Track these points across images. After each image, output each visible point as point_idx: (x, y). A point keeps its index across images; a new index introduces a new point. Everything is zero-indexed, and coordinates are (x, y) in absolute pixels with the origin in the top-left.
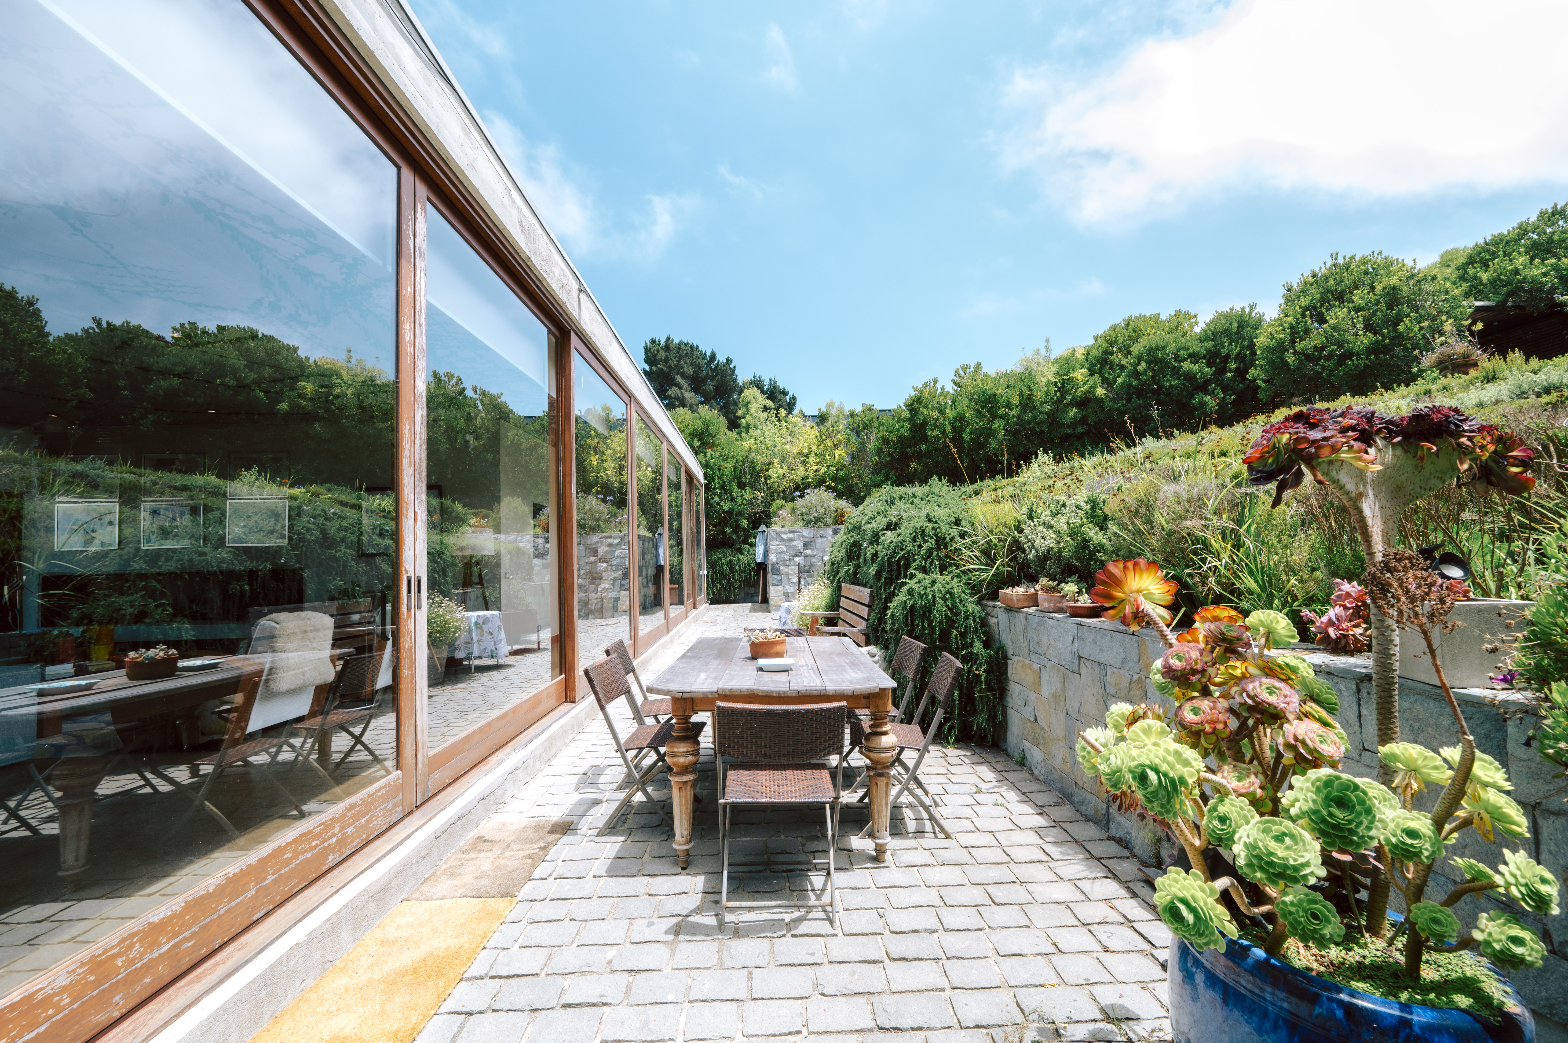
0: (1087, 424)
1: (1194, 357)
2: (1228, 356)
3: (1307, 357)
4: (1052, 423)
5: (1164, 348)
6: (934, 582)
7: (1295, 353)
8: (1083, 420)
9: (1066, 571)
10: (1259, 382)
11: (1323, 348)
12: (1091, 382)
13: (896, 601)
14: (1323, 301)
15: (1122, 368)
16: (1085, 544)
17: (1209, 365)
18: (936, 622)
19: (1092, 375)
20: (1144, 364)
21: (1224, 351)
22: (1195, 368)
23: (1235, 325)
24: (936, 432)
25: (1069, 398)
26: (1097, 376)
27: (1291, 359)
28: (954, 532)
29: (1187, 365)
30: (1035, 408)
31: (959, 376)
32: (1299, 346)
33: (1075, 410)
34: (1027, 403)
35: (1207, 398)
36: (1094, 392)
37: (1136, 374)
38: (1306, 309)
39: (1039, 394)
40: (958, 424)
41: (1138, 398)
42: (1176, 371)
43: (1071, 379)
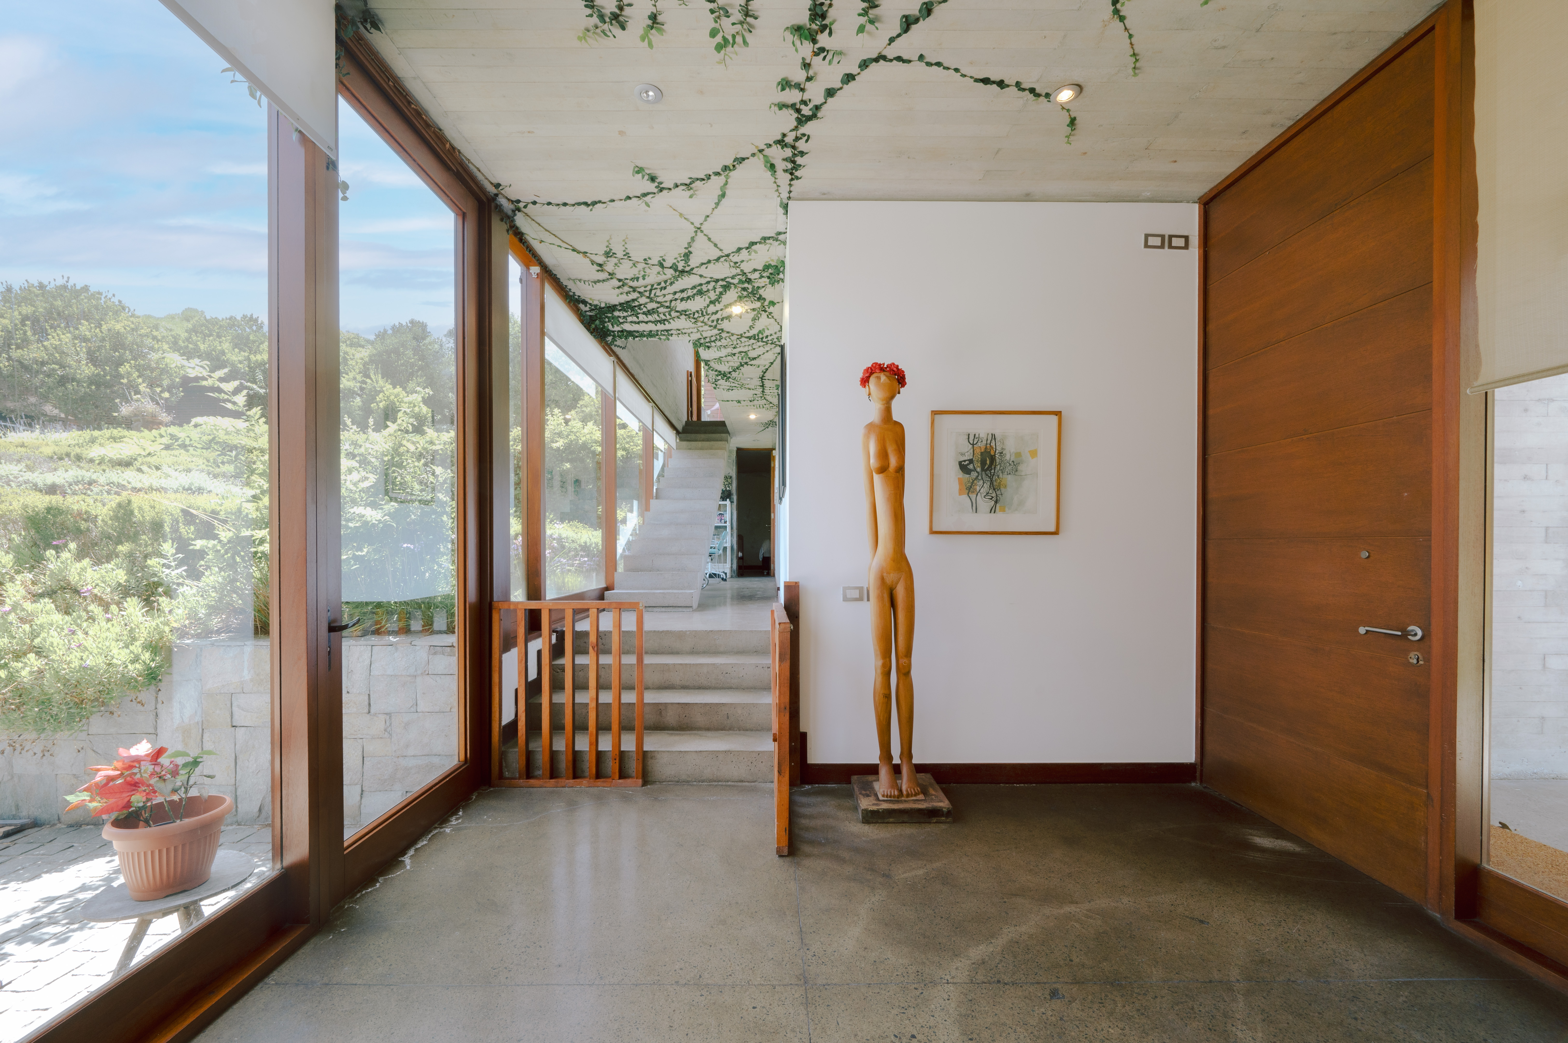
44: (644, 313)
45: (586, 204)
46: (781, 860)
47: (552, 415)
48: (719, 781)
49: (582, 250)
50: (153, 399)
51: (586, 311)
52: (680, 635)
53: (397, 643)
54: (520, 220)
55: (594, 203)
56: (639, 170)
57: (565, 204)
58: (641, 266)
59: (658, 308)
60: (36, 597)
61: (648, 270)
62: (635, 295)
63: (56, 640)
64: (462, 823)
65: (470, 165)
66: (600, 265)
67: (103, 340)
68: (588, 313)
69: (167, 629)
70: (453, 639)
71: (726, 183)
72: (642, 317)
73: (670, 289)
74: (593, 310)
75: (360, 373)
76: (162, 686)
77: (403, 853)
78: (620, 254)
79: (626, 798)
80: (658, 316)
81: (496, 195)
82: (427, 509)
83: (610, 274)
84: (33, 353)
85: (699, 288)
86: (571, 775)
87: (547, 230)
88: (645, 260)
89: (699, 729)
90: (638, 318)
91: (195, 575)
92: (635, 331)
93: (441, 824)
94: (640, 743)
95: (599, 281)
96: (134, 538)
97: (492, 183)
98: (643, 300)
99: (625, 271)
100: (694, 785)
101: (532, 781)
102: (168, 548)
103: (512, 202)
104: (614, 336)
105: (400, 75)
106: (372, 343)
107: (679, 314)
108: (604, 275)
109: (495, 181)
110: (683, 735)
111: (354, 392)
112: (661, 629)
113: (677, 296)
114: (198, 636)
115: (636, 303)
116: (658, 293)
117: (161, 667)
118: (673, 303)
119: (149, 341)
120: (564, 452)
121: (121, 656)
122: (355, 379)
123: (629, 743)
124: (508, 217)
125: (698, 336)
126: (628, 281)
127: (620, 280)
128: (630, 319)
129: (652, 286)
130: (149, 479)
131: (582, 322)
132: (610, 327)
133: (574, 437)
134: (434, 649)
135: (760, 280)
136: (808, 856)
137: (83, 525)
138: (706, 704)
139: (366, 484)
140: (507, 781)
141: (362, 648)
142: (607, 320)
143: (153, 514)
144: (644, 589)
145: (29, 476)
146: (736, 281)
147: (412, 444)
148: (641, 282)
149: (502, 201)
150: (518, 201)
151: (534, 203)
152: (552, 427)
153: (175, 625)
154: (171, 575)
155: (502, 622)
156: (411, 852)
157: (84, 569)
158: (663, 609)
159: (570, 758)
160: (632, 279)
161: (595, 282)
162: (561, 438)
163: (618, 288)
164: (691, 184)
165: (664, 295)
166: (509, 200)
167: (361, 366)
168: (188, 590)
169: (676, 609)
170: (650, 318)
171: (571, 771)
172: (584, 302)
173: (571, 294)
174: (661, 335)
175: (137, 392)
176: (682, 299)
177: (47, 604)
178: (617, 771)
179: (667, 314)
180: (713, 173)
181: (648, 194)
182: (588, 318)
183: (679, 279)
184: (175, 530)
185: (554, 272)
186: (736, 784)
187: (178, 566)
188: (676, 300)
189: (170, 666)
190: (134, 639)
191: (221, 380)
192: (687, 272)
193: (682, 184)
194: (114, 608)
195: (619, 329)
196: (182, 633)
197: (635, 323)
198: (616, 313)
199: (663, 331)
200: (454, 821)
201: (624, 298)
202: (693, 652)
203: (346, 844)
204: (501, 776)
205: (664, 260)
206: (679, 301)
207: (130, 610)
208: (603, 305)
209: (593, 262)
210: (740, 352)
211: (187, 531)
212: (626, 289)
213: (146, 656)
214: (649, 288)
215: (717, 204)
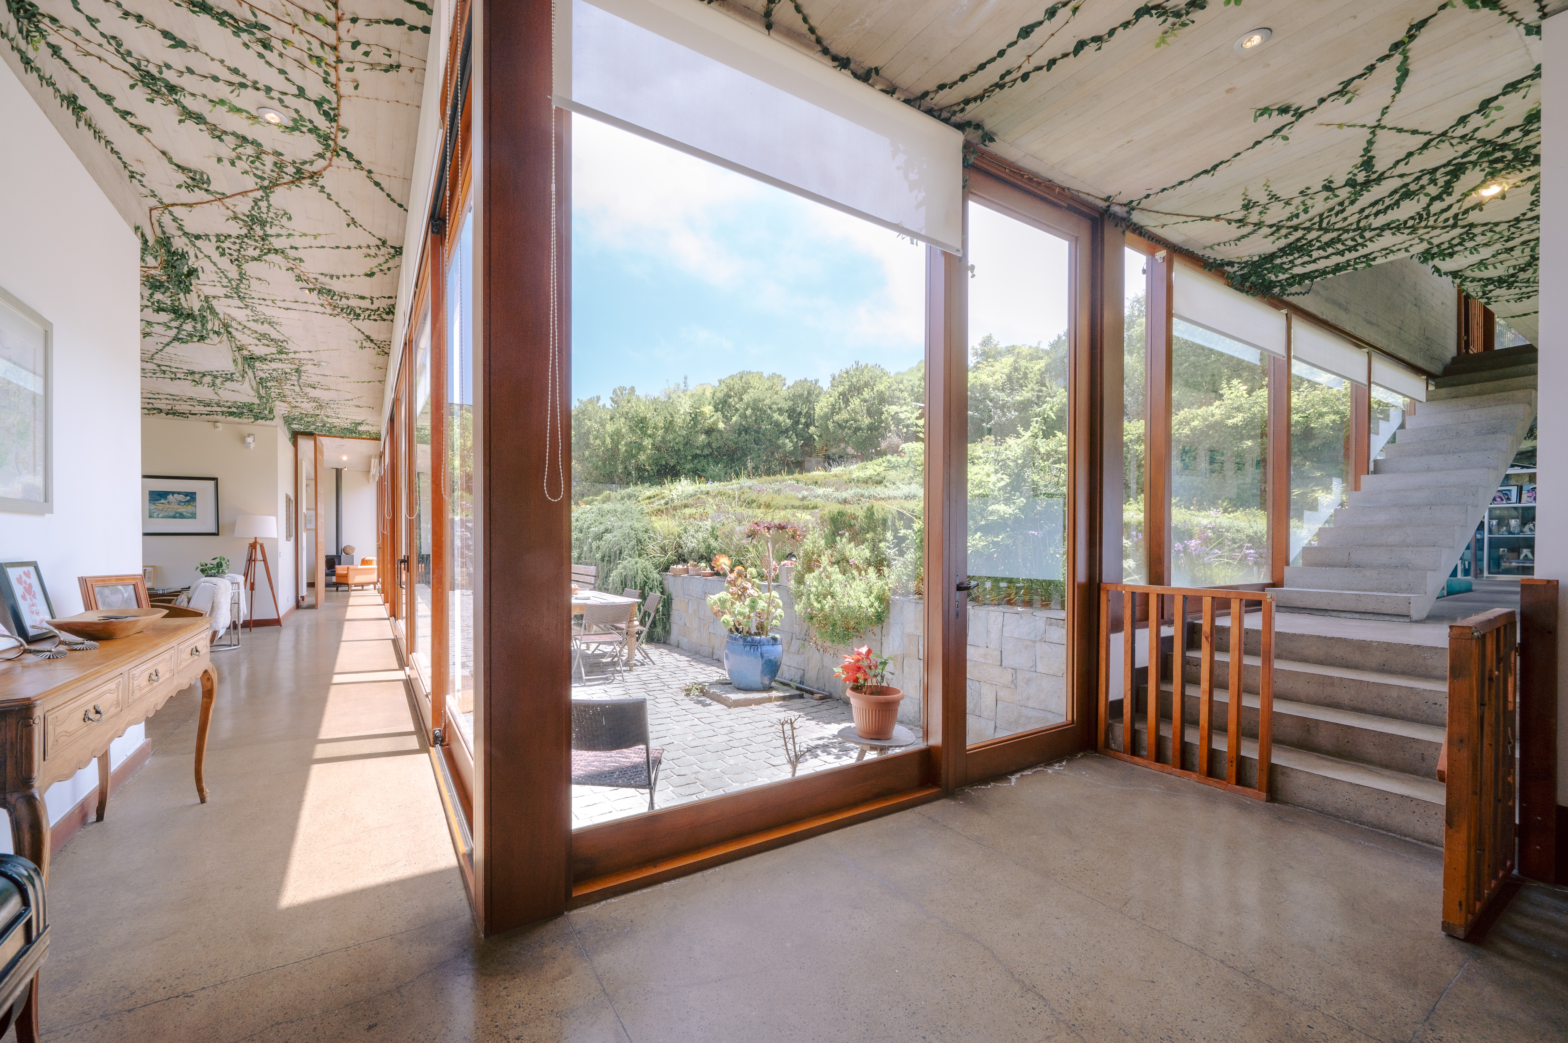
0: (711, 448)
1: (780, 411)
2: (800, 413)
3: (840, 426)
4: (686, 444)
5: (764, 400)
6: (636, 563)
7: (833, 422)
8: (709, 444)
9: (701, 558)
10: (815, 437)
11: (847, 421)
12: (715, 418)
13: (614, 573)
14: (850, 390)
15: (737, 410)
16: (708, 547)
17: (789, 417)
18: (638, 583)
19: (717, 411)
20: (750, 410)
21: (799, 409)
22: (781, 419)
23: (806, 393)
24: (598, 442)
25: (700, 426)
26: (719, 413)
27: (831, 425)
28: (646, 536)
29: (776, 416)
30: (675, 432)
31: (617, 395)
32: (836, 418)
33: (703, 436)
34: (669, 426)
35: (787, 441)
36: (717, 425)
37: (744, 416)
38: (840, 394)
39: (679, 421)
40: (616, 437)
41: (746, 434)
42: (770, 417)
43: (702, 413)
44: (1319, 248)
45: (1206, 172)
46: (1448, 942)
47: (1230, 388)
48: (1390, 831)
49: (1214, 215)
50: (898, 435)
51: (1235, 272)
52: (1363, 646)
53: (1022, 612)
54: (1137, 217)
55: (1215, 168)
56: (1265, 111)
57: (1181, 183)
58: (1297, 202)
59: (1340, 235)
60: (833, 564)
61: (1309, 202)
62: (1299, 234)
63: (839, 589)
64: (1064, 770)
65: (1080, 194)
66: (1240, 221)
67: (874, 398)
68: (1238, 273)
69: (887, 588)
70: (1063, 615)
71: (1406, 58)
72: (1315, 254)
73: (1350, 210)
74: (1244, 267)
75: (1037, 383)
76: (884, 624)
77: (1012, 773)
78: (1263, 199)
79: (1242, 807)
80: (1343, 244)
81: (1109, 206)
82: (1050, 501)
83: (1255, 225)
84: (844, 415)
85: (1404, 190)
86: (1179, 765)
87: (1166, 214)
88: (1301, 192)
89: (1370, 762)
90: (1311, 256)
91: (902, 553)
92: (1311, 272)
93: (1047, 765)
94: (1266, 754)
95: (1243, 237)
96: (874, 530)
97: (1102, 199)
98: (1313, 235)
99: (1277, 213)
100: (1345, 823)
101: (1136, 759)
102: (889, 535)
103: (1125, 205)
104: (1282, 286)
105: (1013, 160)
106: (1047, 353)
107: (1378, 231)
108: (1250, 228)
109: (1104, 196)
110: (1340, 763)
111: (1032, 402)
112: (1329, 635)
113: (1366, 212)
114: (903, 595)
115: (1304, 242)
116: (1333, 219)
117: (883, 612)
118: (1362, 224)
119: (897, 393)
120: (1245, 428)
121: (865, 603)
122: (1033, 389)
123: (1251, 751)
124: (1124, 219)
125: (1425, 246)
126: (1284, 222)
127: (1271, 226)
128: (1299, 261)
129: (1321, 215)
130: (890, 491)
131: (1231, 285)
132: (1273, 278)
133: (1259, 408)
134: (1050, 621)
135: (1526, 138)
136: (1503, 954)
137: (853, 522)
138: (1387, 734)
139: (1003, 483)
140: (1112, 752)
141: (997, 614)
142: (1265, 272)
143: (883, 514)
144: (1330, 589)
145: (836, 494)
146: (1473, 157)
147: (1044, 446)
148: (1303, 217)
149: (1116, 209)
150: (1132, 201)
151: (1148, 196)
152: (1230, 401)
153: (891, 586)
154: (891, 553)
155: (1110, 603)
156: (1018, 775)
157: (851, 549)
158: (1357, 616)
159: (1178, 746)
160: (1290, 219)
161: (1239, 240)
162: (1240, 412)
163: (1272, 234)
164: (1344, 88)
165: (1345, 219)
166: (1121, 205)
167: (1039, 377)
168: (898, 563)
169: (1380, 617)
170: (1330, 250)
171: (1178, 760)
172: (1231, 264)
173: (1211, 261)
174: (1356, 263)
175: (890, 431)
176: (1376, 214)
177: (836, 568)
178: (1234, 774)
179: (1357, 238)
180: (1377, 60)
181: (1284, 127)
182: (1239, 278)
183: (1364, 192)
184: (894, 524)
185: (1186, 248)
186: (1420, 843)
187: (894, 548)
188: (1367, 217)
189: (888, 612)
190: (871, 593)
191: (917, 418)
192: (1374, 180)
193: (1330, 96)
194: (863, 573)
195: (1287, 276)
196: (895, 593)
197: (1310, 262)
198: (1278, 261)
199: (1359, 258)
200: (1057, 767)
201: (1283, 243)
202: (1382, 670)
203: (968, 748)
204: (1107, 745)
205: (1331, 182)
206: (1372, 217)
207: (870, 574)
208: (1256, 258)
209: (1229, 222)
210: (1524, 243)
211: (900, 524)
212: (1284, 231)
213: (876, 604)
214: (1317, 219)
215: (1398, 89)
